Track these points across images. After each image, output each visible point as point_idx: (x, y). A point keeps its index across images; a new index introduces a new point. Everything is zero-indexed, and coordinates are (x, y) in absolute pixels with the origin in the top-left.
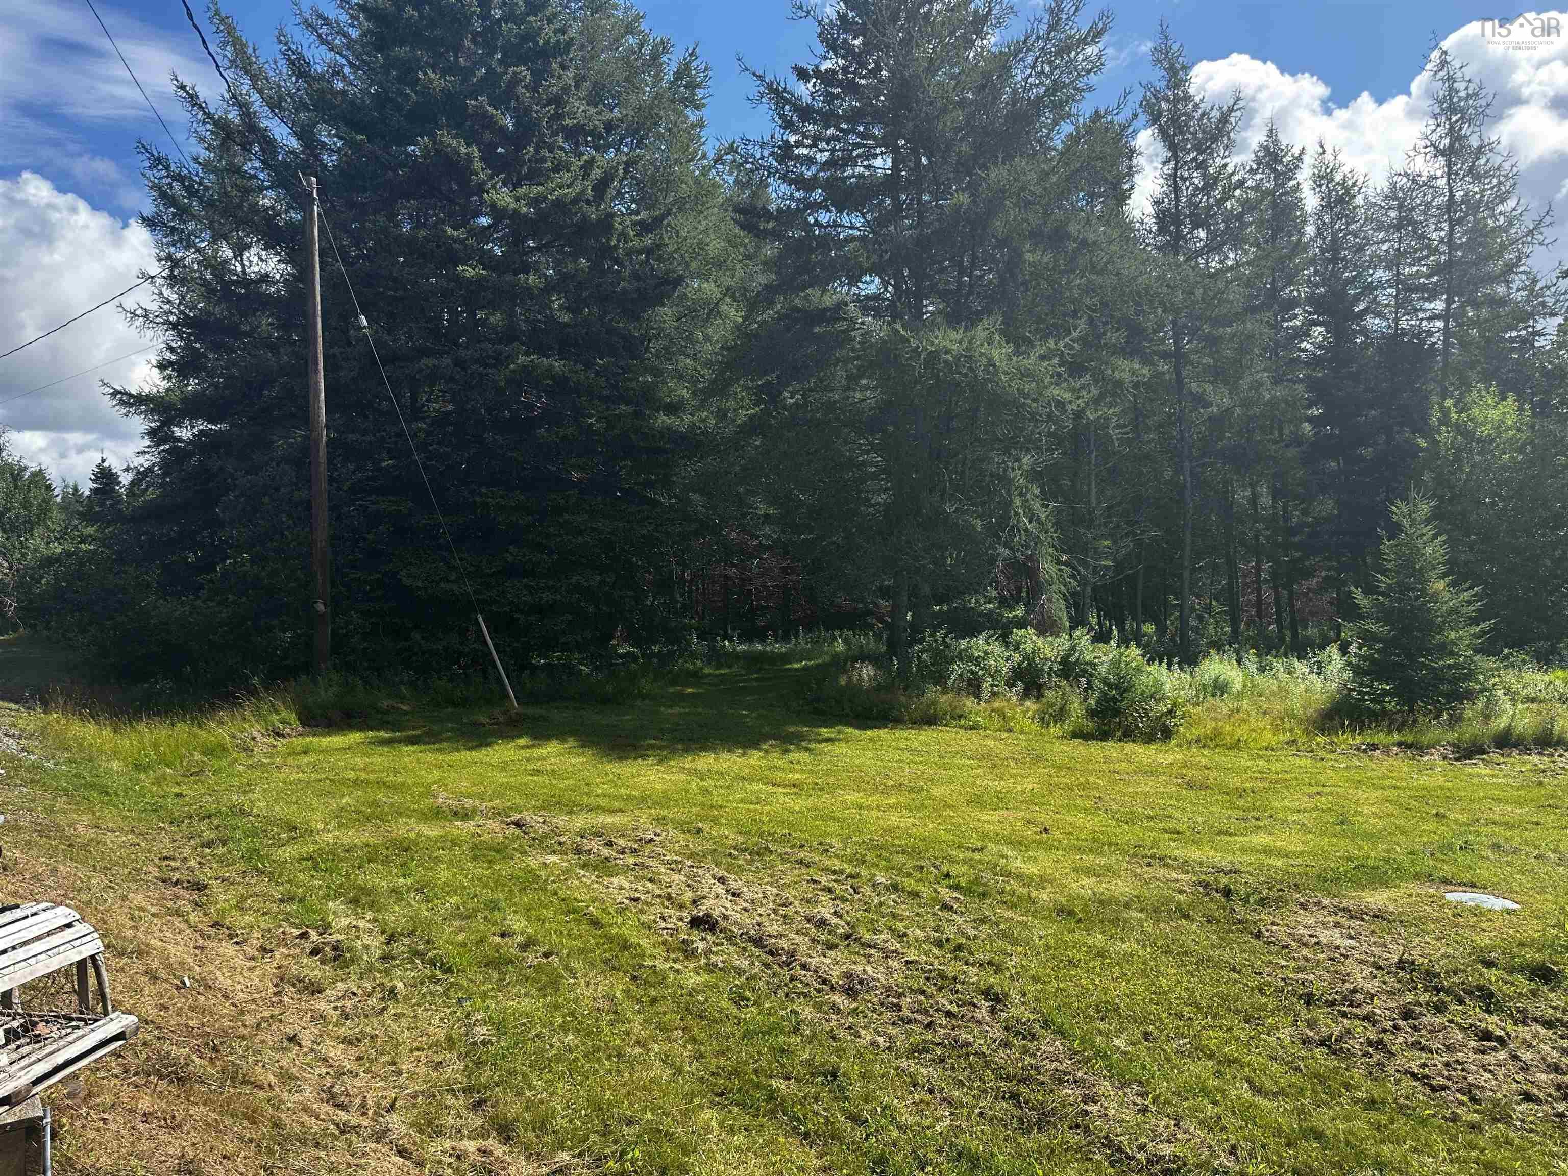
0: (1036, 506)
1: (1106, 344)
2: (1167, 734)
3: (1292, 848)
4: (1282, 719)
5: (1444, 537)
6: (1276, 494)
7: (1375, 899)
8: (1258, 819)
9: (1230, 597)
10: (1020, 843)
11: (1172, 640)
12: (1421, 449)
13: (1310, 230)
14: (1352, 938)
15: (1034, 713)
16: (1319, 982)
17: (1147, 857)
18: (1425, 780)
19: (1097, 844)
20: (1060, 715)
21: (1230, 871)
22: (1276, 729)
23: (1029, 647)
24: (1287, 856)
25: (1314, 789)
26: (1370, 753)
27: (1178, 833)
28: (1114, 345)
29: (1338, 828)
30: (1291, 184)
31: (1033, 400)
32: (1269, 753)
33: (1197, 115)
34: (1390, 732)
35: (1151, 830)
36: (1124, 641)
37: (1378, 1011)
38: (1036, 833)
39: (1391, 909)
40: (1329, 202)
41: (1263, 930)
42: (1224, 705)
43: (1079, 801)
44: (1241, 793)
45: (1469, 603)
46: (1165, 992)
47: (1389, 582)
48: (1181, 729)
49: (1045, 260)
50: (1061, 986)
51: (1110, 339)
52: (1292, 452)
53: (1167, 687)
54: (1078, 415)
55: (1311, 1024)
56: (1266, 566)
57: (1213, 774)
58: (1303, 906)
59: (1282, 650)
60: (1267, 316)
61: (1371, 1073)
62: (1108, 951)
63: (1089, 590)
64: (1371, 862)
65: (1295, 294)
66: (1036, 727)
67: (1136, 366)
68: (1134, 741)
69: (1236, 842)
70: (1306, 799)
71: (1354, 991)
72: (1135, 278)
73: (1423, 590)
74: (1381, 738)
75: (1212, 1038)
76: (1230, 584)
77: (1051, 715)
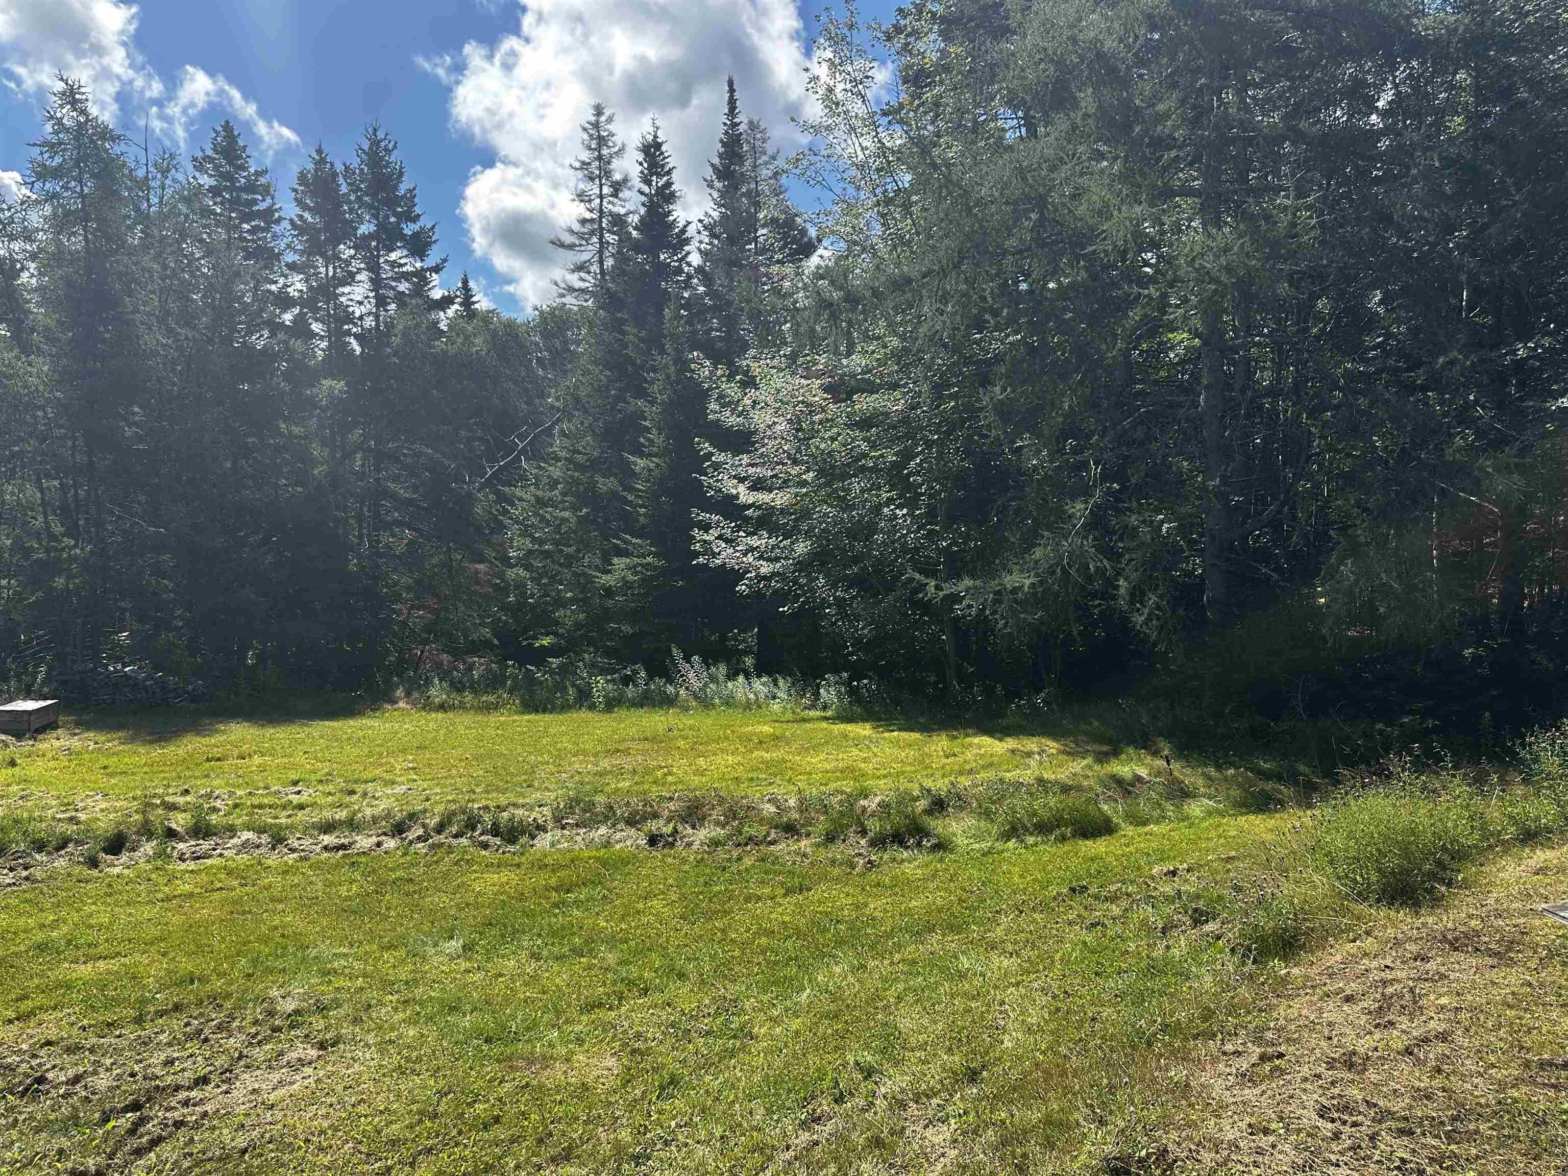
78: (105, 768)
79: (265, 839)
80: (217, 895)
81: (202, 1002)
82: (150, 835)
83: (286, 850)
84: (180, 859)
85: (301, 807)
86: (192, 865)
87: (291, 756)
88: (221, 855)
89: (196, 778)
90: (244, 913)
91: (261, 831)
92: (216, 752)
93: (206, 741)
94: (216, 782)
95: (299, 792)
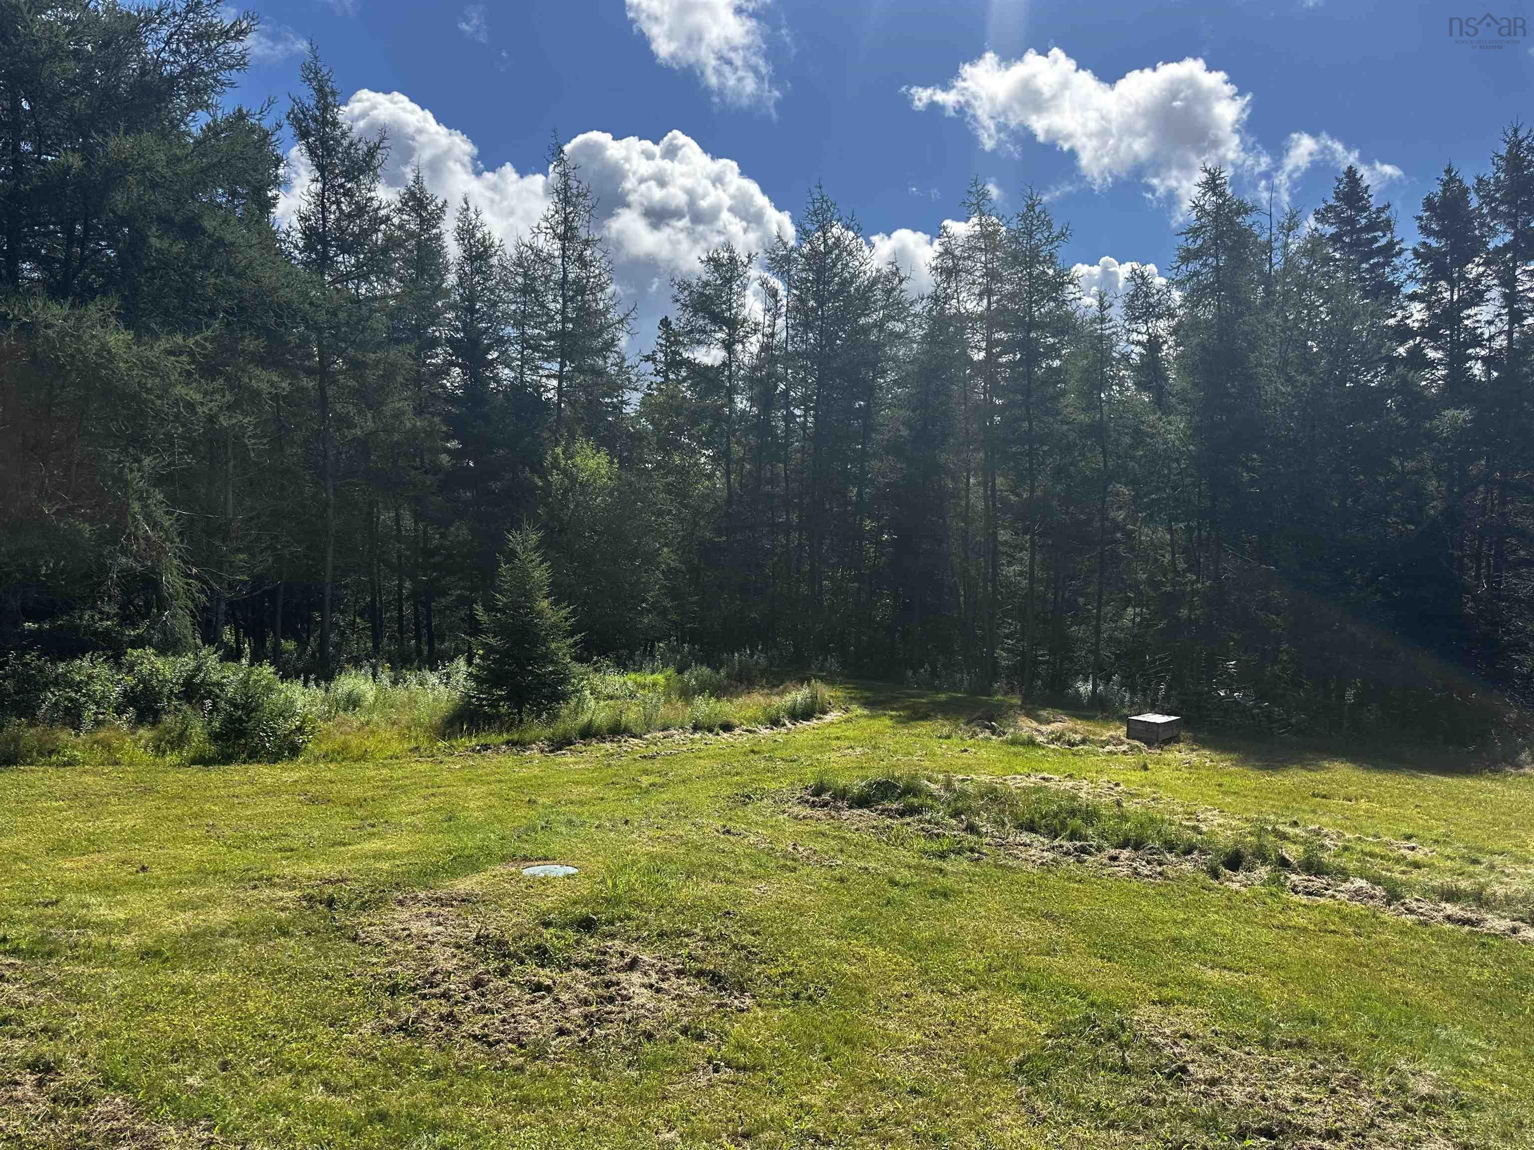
0: (159, 513)
1: (243, 351)
2: (295, 751)
3: (401, 849)
4: (409, 728)
5: (549, 563)
6: (417, 517)
7: (464, 885)
8: (373, 826)
9: (372, 613)
10: (108, 888)
11: (313, 655)
12: (537, 487)
13: (451, 279)
14: (440, 924)
15: (148, 742)
16: (404, 972)
17: (254, 879)
18: (524, 773)
19: (202, 875)
20: (180, 741)
21: (338, 881)
22: (402, 737)
23: (146, 668)
24: (394, 858)
25: (431, 791)
26: (483, 753)
27: (292, 850)
28: (253, 353)
29: (445, 825)
30: (434, 231)
31: (158, 397)
32: (395, 761)
33: (345, 143)
34: (501, 733)
35: (265, 851)
36: (257, 659)
37: (453, 987)
38: (131, 874)
39: (477, 891)
40: (470, 255)
41: (360, 932)
42: (355, 719)
43: (189, 833)
44: (361, 802)
45: (566, 619)
46: (252, 1016)
47: (505, 600)
48: (310, 745)
49: (175, 249)
50: (132, 1035)
51: (248, 346)
52: (429, 479)
53: (299, 704)
54: (211, 419)
55: (391, 1014)
56: (408, 584)
57: (335, 788)
58: (401, 903)
59: (416, 664)
60: (410, 348)
61: (440, 1045)
62: (193, 987)
63: (223, 606)
64: (467, 852)
65: (437, 334)
66: (149, 757)
67: (275, 379)
68: (259, 762)
69: (348, 851)
70: (421, 801)
71: (435, 973)
72: (275, 289)
73: (532, 608)
74: (493, 738)
75: (294, 1051)
76: (373, 600)
77: (168, 741)
78: (1220, 785)
79: (1379, 891)
80: (1330, 938)
81: (1325, 1048)
82: (1265, 860)
83: (1402, 909)
84: (1293, 890)
85: (1417, 865)
86: (1304, 900)
87: (1401, 807)
88: (1333, 896)
89: (1304, 811)
90: (1361, 965)
91: (1376, 881)
92: (1322, 789)
93: (1312, 775)
94: (1324, 820)
95: (1413, 849)
